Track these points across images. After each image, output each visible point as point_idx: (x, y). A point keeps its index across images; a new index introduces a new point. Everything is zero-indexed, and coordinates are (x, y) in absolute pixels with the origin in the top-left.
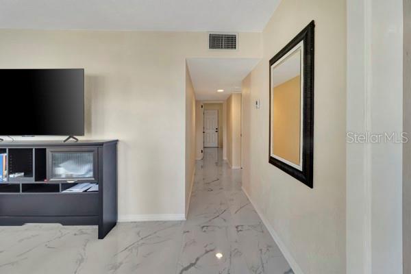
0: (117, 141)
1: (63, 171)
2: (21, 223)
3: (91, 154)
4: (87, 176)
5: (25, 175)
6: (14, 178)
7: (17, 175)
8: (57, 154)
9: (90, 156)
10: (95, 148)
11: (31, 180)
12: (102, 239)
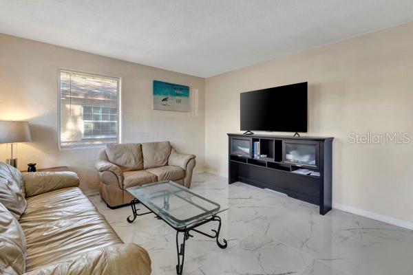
0: (333, 138)
1: (291, 157)
2: (263, 188)
3: (314, 147)
4: (311, 163)
5: (268, 157)
6: (263, 158)
7: (264, 156)
8: (289, 145)
9: (313, 149)
10: (317, 143)
11: (273, 160)
12: (323, 214)
